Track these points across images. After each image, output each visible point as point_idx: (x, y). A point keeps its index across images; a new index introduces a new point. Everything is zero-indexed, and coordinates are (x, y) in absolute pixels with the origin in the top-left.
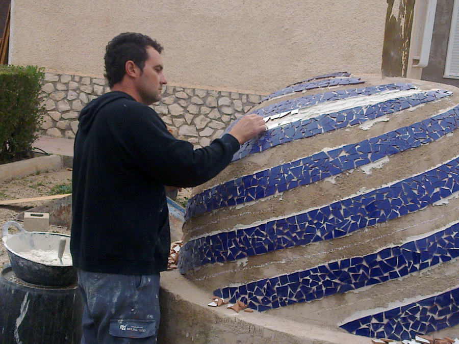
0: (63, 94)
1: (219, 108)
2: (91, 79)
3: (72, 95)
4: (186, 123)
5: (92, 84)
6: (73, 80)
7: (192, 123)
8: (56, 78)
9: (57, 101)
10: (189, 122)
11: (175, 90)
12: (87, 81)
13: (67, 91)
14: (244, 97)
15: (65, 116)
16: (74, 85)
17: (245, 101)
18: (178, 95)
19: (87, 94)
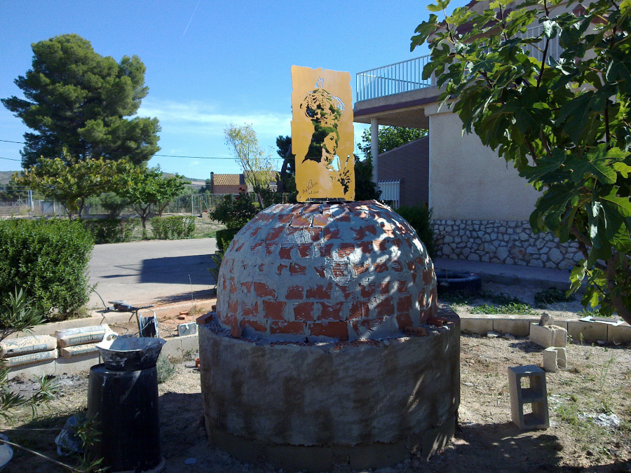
0: (457, 232)
3: (462, 232)
4: (530, 245)
5: (473, 224)
6: (462, 222)
7: (534, 245)
10: (532, 244)
11: (522, 224)
12: (469, 222)
16: (462, 226)
19: (470, 231)
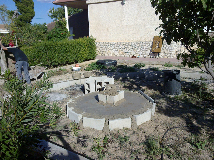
1: (132, 46)
2: (105, 42)
6: (102, 43)
8: (99, 43)
9: (99, 48)
13: (101, 46)
14: (137, 42)
15: (101, 51)
17: (137, 43)
18: (123, 44)
19: (105, 46)
